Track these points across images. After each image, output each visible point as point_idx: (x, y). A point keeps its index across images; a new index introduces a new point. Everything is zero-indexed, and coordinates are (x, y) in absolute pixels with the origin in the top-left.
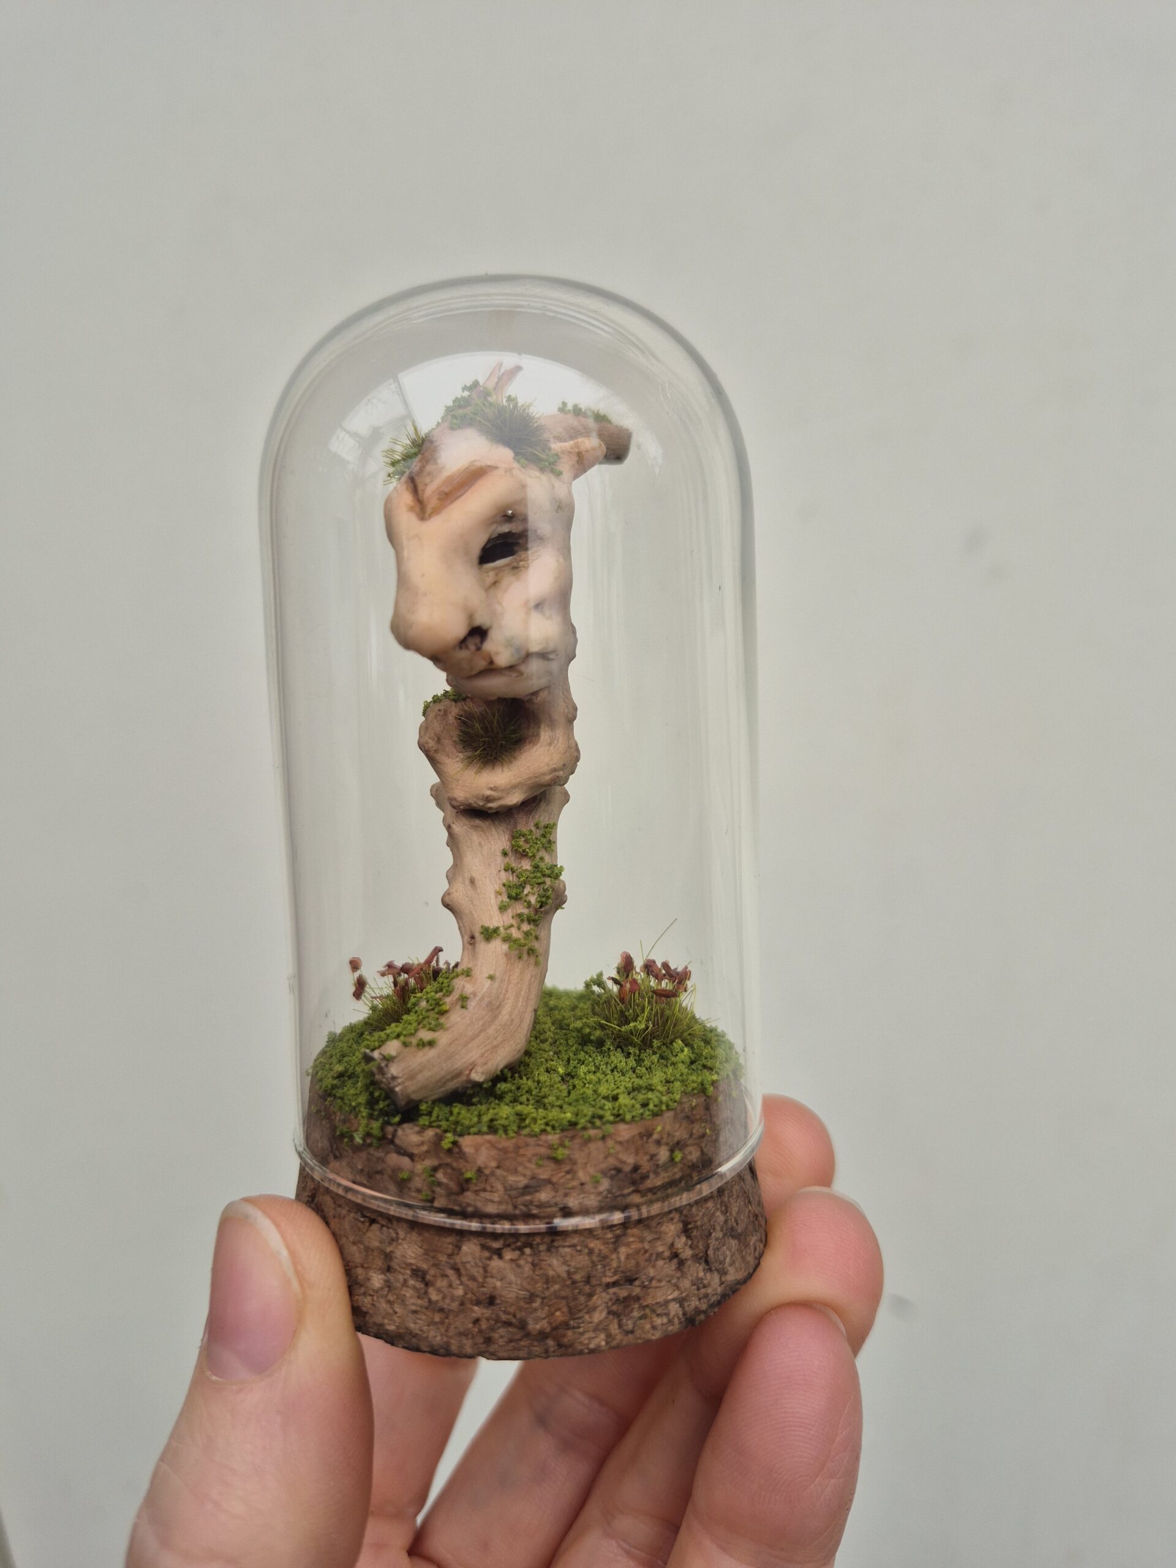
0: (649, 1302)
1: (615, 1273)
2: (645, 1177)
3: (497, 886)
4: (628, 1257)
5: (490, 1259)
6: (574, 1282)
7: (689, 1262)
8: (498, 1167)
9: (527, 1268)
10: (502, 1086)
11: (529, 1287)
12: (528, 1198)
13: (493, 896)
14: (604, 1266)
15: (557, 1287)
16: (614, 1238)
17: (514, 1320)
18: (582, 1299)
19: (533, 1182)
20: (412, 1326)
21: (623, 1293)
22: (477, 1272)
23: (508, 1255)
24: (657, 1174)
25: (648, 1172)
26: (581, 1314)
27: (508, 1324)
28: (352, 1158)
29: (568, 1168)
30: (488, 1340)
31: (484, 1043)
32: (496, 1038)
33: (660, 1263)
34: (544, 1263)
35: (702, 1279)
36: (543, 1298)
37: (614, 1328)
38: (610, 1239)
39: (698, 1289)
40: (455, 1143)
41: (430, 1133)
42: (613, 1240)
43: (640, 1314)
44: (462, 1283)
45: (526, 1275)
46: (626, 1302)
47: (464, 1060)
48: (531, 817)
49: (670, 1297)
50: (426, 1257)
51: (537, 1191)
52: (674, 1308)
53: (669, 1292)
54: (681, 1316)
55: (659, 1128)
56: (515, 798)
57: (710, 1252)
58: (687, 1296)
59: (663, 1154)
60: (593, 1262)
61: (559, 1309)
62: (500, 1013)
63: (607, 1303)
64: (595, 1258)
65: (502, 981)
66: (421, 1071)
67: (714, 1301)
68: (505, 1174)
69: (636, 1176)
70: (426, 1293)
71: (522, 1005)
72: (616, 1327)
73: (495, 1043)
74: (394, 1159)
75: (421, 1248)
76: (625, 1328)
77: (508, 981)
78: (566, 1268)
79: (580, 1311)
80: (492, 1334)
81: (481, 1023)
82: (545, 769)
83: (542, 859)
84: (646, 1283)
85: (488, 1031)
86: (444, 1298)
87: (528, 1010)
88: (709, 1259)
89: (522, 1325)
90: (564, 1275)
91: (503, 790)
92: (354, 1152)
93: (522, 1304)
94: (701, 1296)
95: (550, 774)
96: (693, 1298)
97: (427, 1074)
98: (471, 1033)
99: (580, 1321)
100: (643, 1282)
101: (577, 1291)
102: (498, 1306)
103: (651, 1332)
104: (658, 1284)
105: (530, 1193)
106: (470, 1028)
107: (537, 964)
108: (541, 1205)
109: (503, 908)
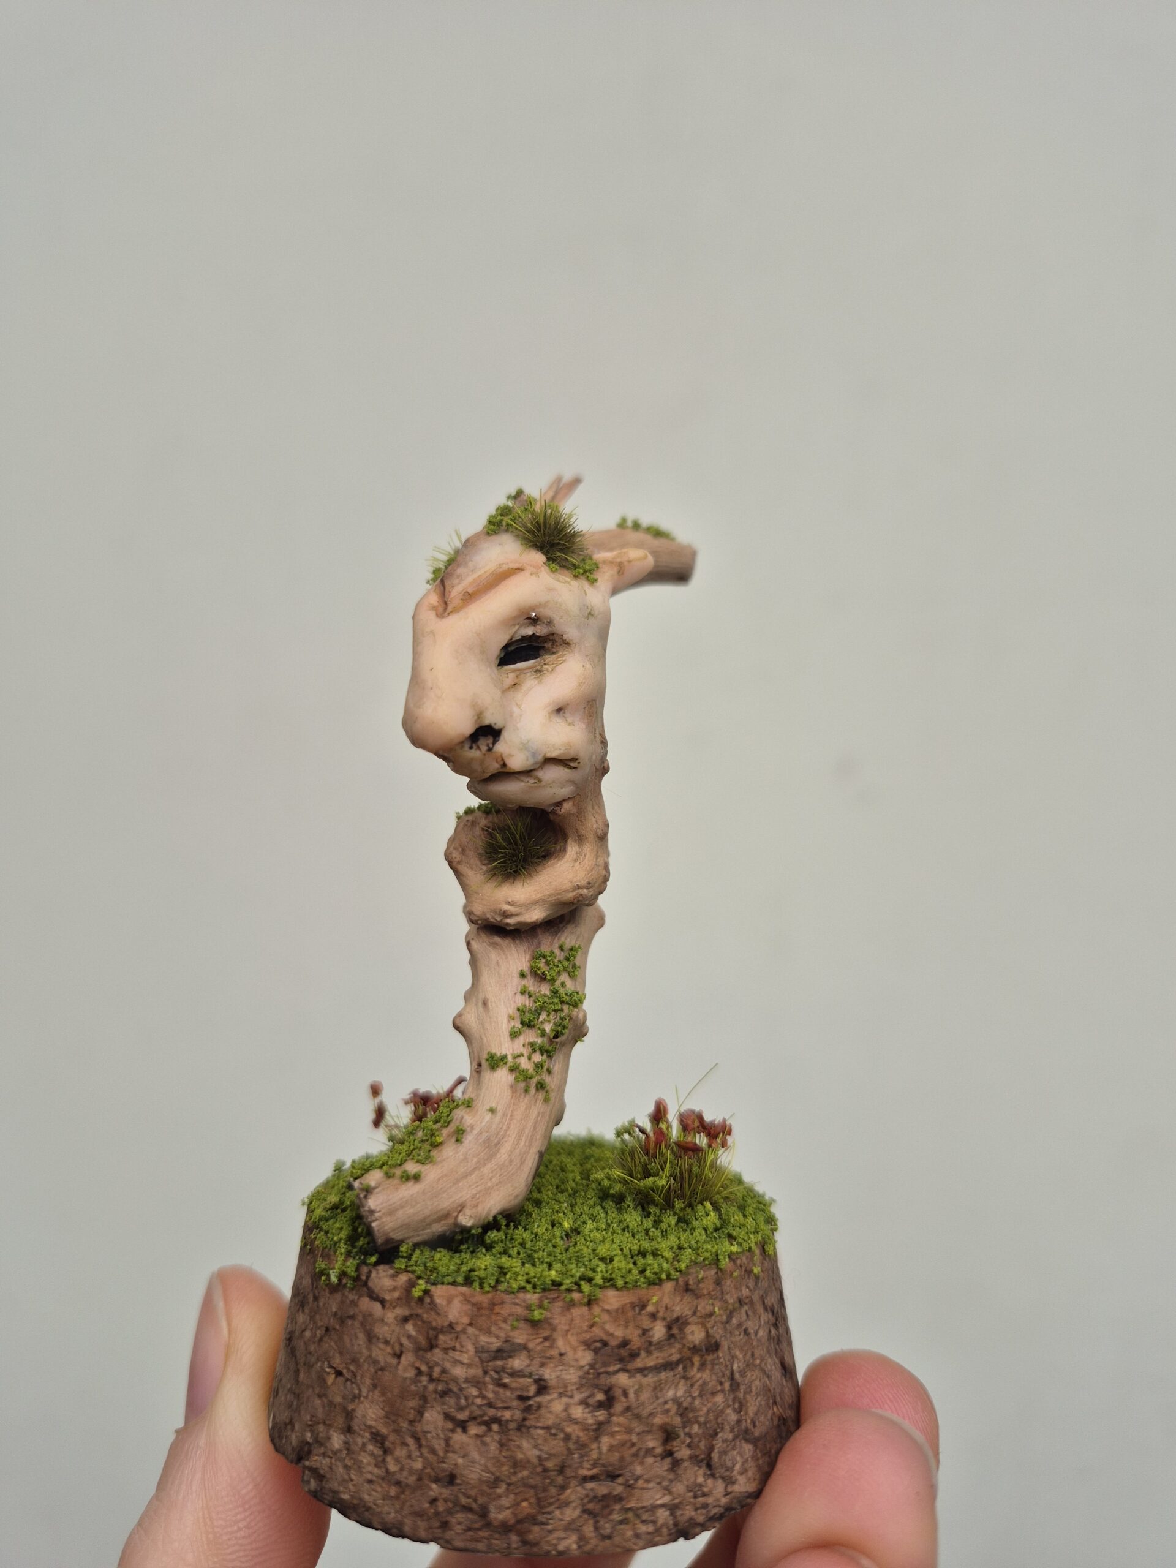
0: (633, 1505)
1: (594, 1465)
2: (634, 1355)
3: (512, 1011)
4: (611, 1448)
5: (453, 1431)
6: (545, 1470)
7: (686, 1464)
8: (470, 1324)
9: (493, 1447)
10: (493, 1235)
11: (493, 1469)
12: (499, 1363)
13: (505, 1020)
14: (582, 1456)
15: (525, 1473)
16: (595, 1424)
17: (474, 1506)
18: (553, 1490)
19: (507, 1346)
20: (366, 1497)
21: (602, 1488)
22: (439, 1445)
23: (474, 1430)
24: (649, 1352)
25: (639, 1349)
26: (548, 1510)
27: (467, 1509)
28: (329, 1298)
29: (546, 1333)
30: (445, 1525)
31: (477, 1182)
32: (491, 1179)
33: (650, 1460)
34: (513, 1443)
35: (701, 1485)
36: (509, 1485)
37: (588, 1530)
38: (591, 1425)
39: (695, 1497)
40: (426, 1292)
41: (403, 1278)
42: (594, 1427)
43: (621, 1518)
44: (421, 1456)
45: (491, 1455)
46: (607, 1501)
47: (453, 1200)
48: (556, 939)
49: (659, 1502)
50: (387, 1420)
51: (510, 1357)
52: (663, 1515)
53: (658, 1497)
54: (672, 1527)
55: (655, 1299)
56: (536, 915)
57: (715, 1455)
58: (680, 1503)
59: (659, 1331)
60: (568, 1449)
61: (525, 1500)
62: (498, 1151)
63: (582, 1499)
64: (571, 1445)
65: (504, 1115)
66: (402, 1207)
67: (715, 1514)
68: (477, 1333)
69: (624, 1352)
70: (384, 1461)
71: (525, 1145)
72: (592, 1529)
73: (489, 1184)
74: (365, 1303)
75: (382, 1409)
76: (602, 1532)
77: (511, 1116)
78: (538, 1453)
79: (551, 1504)
80: (449, 1518)
81: (475, 1160)
82: (568, 886)
83: (563, 985)
84: (631, 1482)
85: (482, 1170)
86: (402, 1469)
87: (531, 1151)
88: (713, 1463)
89: (484, 1513)
90: (535, 1461)
91: (521, 906)
92: (331, 1293)
93: (485, 1488)
94: (698, 1506)
95: (573, 891)
96: (688, 1507)
97: (409, 1211)
98: (463, 1170)
99: (549, 1517)
100: (628, 1481)
101: (548, 1481)
102: (458, 1487)
103: (634, 1540)
104: (645, 1485)
105: (502, 1359)
106: (462, 1165)
107: (546, 1100)
108: (514, 1374)
109: (514, 1035)
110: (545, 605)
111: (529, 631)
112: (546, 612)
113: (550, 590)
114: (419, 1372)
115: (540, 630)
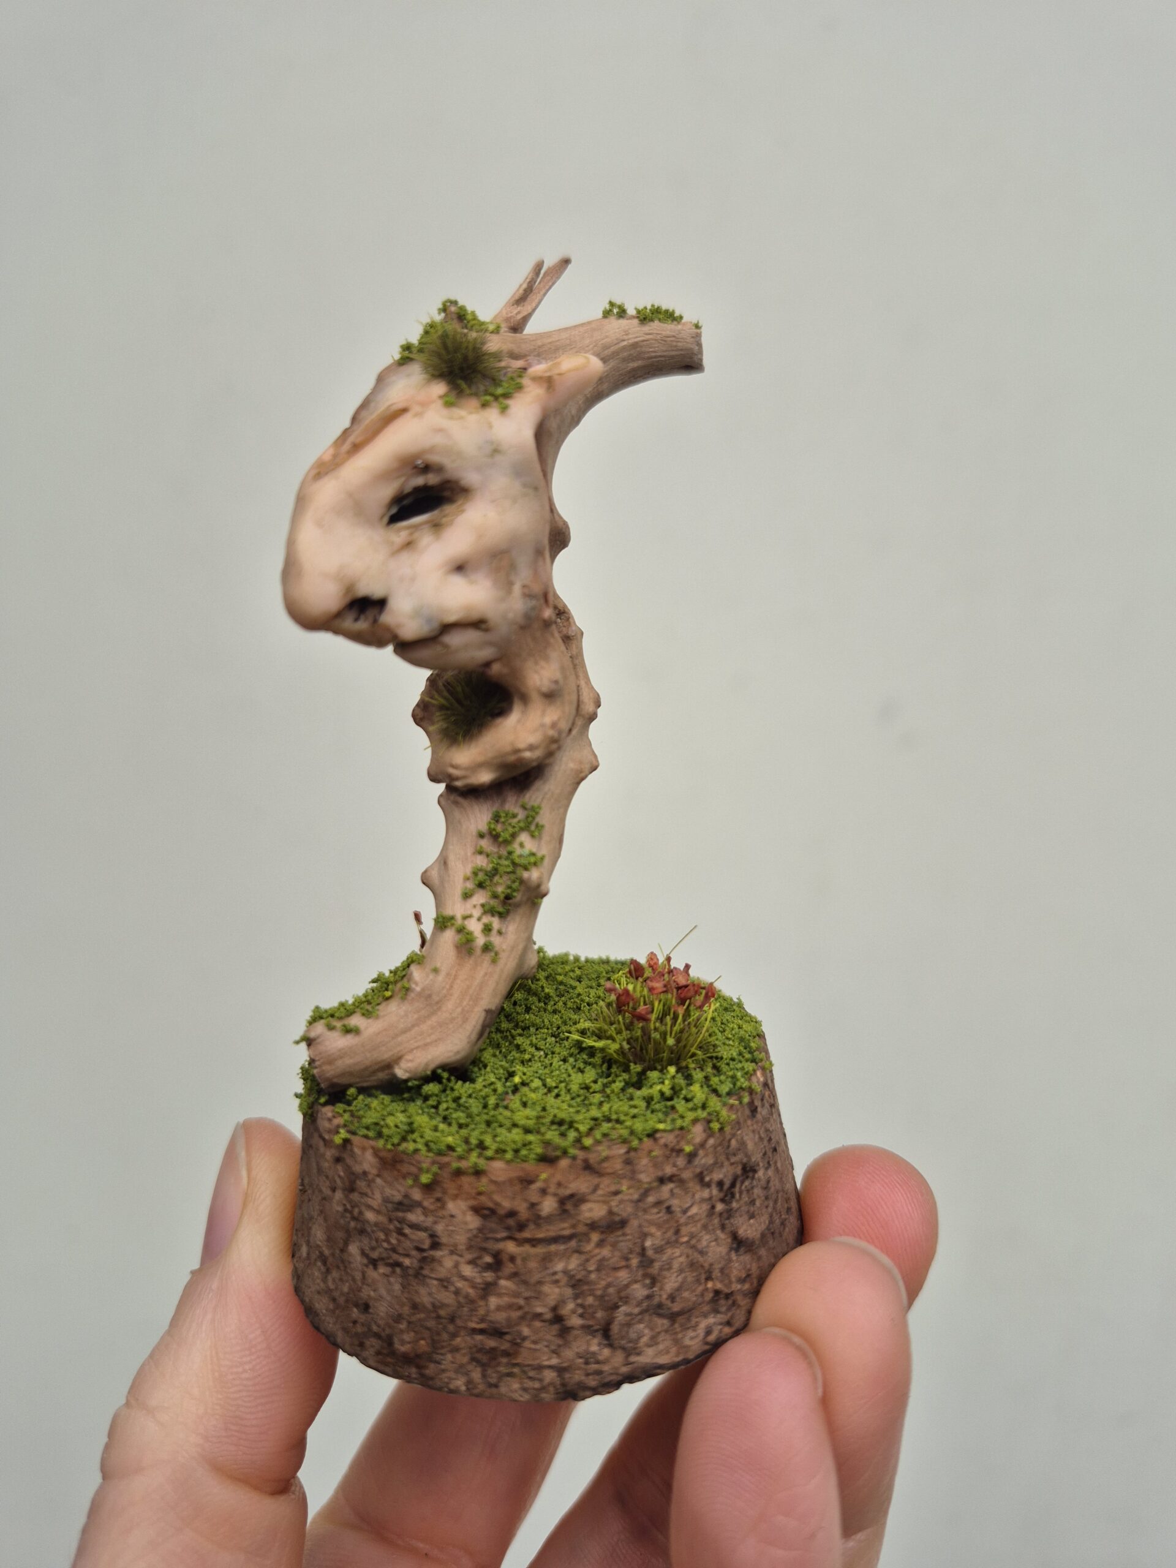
0: (520, 1361)
1: (482, 1320)
2: (521, 1227)
3: (468, 871)
4: (499, 1308)
5: (367, 1266)
6: (439, 1317)
7: (576, 1332)
8: (378, 1176)
9: (397, 1287)
10: (431, 1088)
11: (397, 1307)
12: (400, 1214)
13: (461, 880)
14: (472, 1310)
15: (422, 1316)
16: (483, 1284)
17: (383, 1334)
18: (445, 1336)
19: (406, 1201)
21: (491, 1343)
22: (358, 1276)
23: (382, 1269)
24: (538, 1225)
25: (528, 1220)
26: (442, 1351)
27: (377, 1336)
29: (439, 1195)
30: (361, 1345)
31: (415, 1038)
32: (430, 1035)
33: (537, 1324)
34: (411, 1287)
35: (594, 1353)
36: (409, 1323)
37: (476, 1375)
38: (479, 1284)
39: (587, 1363)
40: (348, 1140)
42: (482, 1286)
43: (507, 1371)
44: (348, 1281)
45: (395, 1294)
46: (493, 1353)
47: (389, 1052)
48: (520, 798)
49: (546, 1363)
50: (328, 1244)
51: (409, 1210)
52: (549, 1376)
53: (545, 1358)
54: (559, 1387)
55: (544, 1176)
56: (485, 777)
57: (615, 1328)
58: (569, 1366)
59: (548, 1205)
60: (459, 1302)
61: (423, 1339)
62: (439, 1009)
63: (470, 1348)
64: (461, 1300)
65: (448, 974)
66: (341, 1058)
67: (610, 1381)
68: (384, 1184)
69: (511, 1222)
71: (469, 1003)
72: (479, 1375)
73: (428, 1040)
74: (316, 1138)
75: (325, 1233)
76: (490, 1380)
77: (455, 975)
78: (431, 1300)
79: (443, 1347)
80: (365, 1341)
81: (416, 1016)
82: (509, 748)
83: (522, 845)
84: (519, 1341)
85: (421, 1026)
86: (336, 1289)
88: (611, 1333)
89: (389, 1341)
90: (429, 1306)
91: (466, 769)
93: (390, 1321)
94: (589, 1371)
95: (514, 754)
96: (577, 1372)
97: (348, 1061)
98: (402, 1026)
99: (442, 1357)
100: (515, 1339)
101: (441, 1326)
102: (371, 1316)
103: (520, 1392)
104: (533, 1346)
105: (404, 1211)
106: (402, 1020)
107: (494, 961)
108: (415, 1227)
109: (467, 896)
110: (432, 450)
111: (420, 481)
112: (434, 458)
113: (440, 430)
114: (346, 1210)
115: (432, 479)
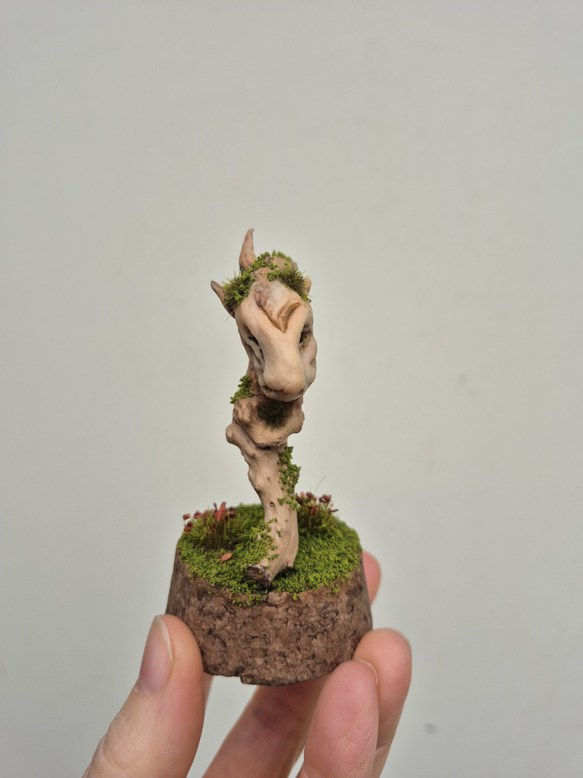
2: (356, 591)
5: (312, 639)
6: (340, 639)
8: (314, 602)
9: (325, 639)
11: (326, 647)
12: (324, 611)
14: (349, 630)
15: (335, 643)
16: (350, 618)
17: (322, 661)
18: (343, 644)
19: (326, 604)
20: (280, 675)
22: (307, 647)
23: (318, 637)
25: (357, 588)
28: (243, 612)
34: (331, 635)
40: (297, 596)
41: (285, 594)
44: (300, 653)
45: (325, 642)
50: (284, 646)
51: (327, 607)
63: (350, 643)
64: (346, 628)
68: (316, 604)
69: (354, 591)
70: (285, 661)
74: (267, 609)
75: (282, 643)
78: (338, 635)
79: (342, 649)
80: (313, 669)
86: (293, 661)
89: (324, 662)
90: (338, 638)
92: (244, 609)
93: (324, 653)
99: (342, 653)
101: (341, 642)
102: (316, 657)
105: (325, 609)
108: (329, 613)
114: (296, 625)
